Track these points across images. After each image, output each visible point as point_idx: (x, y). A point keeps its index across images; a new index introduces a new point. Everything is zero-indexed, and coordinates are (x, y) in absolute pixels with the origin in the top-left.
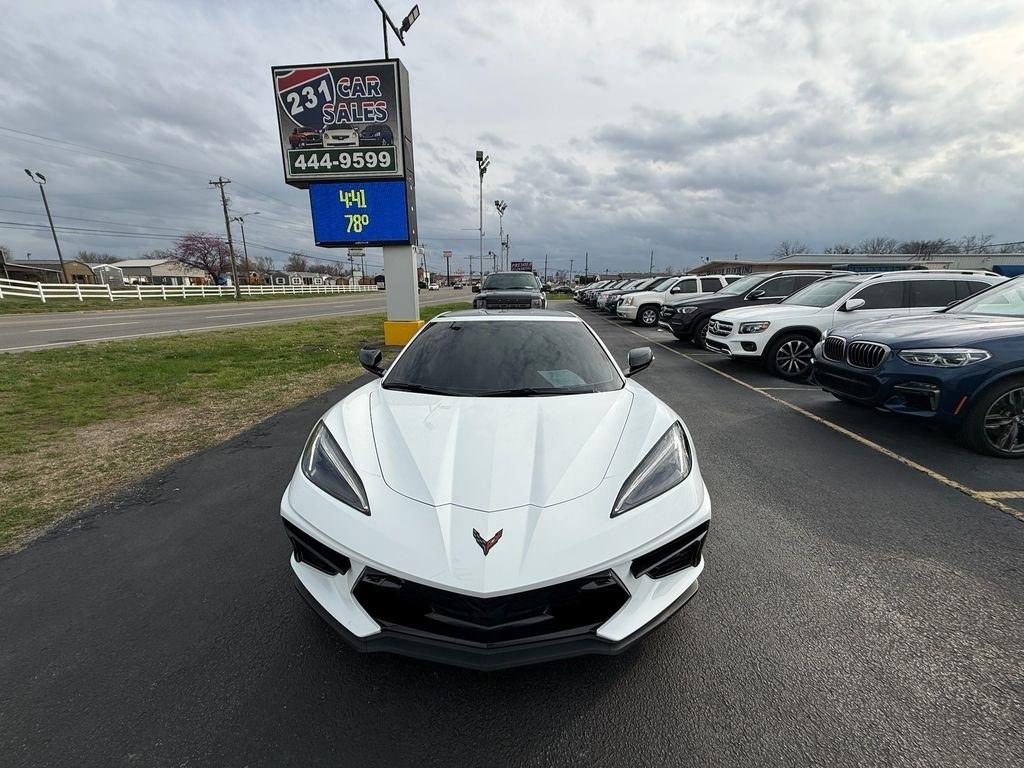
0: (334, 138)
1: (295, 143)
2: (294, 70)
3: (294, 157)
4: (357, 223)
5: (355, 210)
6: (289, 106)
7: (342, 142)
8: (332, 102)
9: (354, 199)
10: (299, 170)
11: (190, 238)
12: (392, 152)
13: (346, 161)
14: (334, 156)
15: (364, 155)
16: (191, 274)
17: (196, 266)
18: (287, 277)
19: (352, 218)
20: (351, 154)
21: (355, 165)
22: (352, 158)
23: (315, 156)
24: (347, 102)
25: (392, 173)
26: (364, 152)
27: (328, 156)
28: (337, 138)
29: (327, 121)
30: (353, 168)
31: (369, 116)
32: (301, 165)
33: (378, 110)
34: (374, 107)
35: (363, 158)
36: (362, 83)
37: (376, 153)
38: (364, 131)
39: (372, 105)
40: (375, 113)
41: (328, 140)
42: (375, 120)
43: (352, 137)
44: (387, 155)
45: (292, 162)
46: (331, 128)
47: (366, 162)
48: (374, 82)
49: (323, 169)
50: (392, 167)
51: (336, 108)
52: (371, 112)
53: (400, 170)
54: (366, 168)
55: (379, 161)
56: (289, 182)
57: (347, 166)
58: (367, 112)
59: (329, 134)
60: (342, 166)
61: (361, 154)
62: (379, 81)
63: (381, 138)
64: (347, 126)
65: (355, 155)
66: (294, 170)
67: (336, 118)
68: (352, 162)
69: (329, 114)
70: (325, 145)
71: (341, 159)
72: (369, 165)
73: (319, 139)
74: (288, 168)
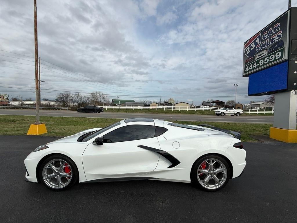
0: (258, 56)
1: (246, 63)
3: (246, 68)
6: (246, 52)
10: (247, 71)
12: (282, 51)
13: (262, 62)
14: (258, 62)
20: (264, 59)
21: (265, 63)
22: (264, 60)
23: (251, 65)
24: (265, 40)
25: (282, 60)
26: (269, 56)
27: (255, 64)
28: (260, 55)
29: (257, 51)
30: (264, 64)
31: (273, 41)
32: (247, 70)
33: (277, 36)
34: (276, 36)
35: (269, 59)
36: (272, 29)
37: (275, 54)
38: (270, 48)
39: (275, 35)
40: (276, 38)
41: (257, 58)
42: (276, 41)
43: (265, 53)
44: (280, 53)
45: (245, 70)
46: (258, 53)
47: (270, 60)
48: (277, 26)
49: (253, 69)
50: (282, 57)
51: (261, 45)
52: (274, 38)
53: (286, 57)
54: (269, 62)
55: (275, 57)
56: (243, 76)
57: (262, 64)
58: (273, 39)
59: (257, 55)
60: (260, 65)
61: (268, 57)
62: (280, 24)
63: (277, 47)
64: (264, 50)
65: (265, 59)
66: (245, 72)
67: (260, 49)
68: (264, 62)
69: (258, 48)
70: (255, 60)
71: (260, 63)
72: (271, 61)
73: (254, 59)
74: (244, 72)
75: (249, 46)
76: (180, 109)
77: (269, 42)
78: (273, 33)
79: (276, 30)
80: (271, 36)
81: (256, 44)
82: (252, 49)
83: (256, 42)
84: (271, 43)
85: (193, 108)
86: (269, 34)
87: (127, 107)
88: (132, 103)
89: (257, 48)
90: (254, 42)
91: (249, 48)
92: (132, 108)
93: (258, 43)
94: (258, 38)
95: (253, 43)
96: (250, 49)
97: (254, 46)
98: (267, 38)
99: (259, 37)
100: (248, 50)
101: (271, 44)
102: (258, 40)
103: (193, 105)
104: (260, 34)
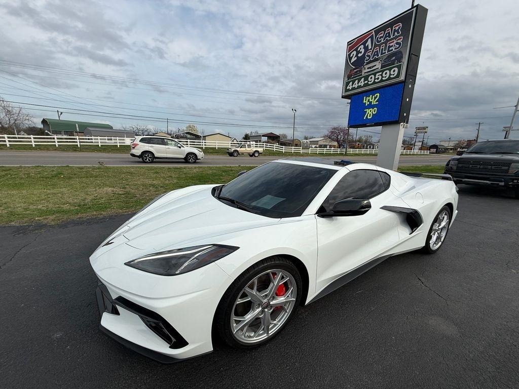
0: (368, 68)
1: (349, 77)
2: (356, 40)
3: (347, 84)
4: (370, 113)
5: (371, 106)
6: (350, 59)
7: (372, 69)
8: (371, 49)
9: (370, 100)
10: (349, 90)
11: (334, 129)
12: (399, 67)
13: (371, 79)
14: (366, 78)
15: (382, 74)
16: (330, 144)
17: (333, 140)
18: (373, 145)
19: (368, 111)
20: (375, 75)
21: (376, 81)
22: (375, 77)
23: (357, 81)
24: (379, 46)
25: (397, 80)
26: (382, 71)
27: (363, 79)
28: (370, 68)
29: (366, 60)
30: (374, 83)
31: (390, 49)
32: (350, 87)
33: (397, 43)
34: (395, 42)
35: (382, 75)
36: (390, 31)
37: (390, 70)
38: (385, 59)
39: (393, 42)
40: (394, 46)
41: (365, 71)
42: (394, 50)
43: (378, 65)
44: (396, 69)
45: (346, 87)
46: (368, 63)
47: (382, 77)
48: (398, 27)
49: (359, 87)
50: (398, 76)
51: (373, 51)
52: (392, 46)
53: (402, 78)
54: (382, 81)
55: (390, 75)
56: (343, 97)
57: (372, 82)
58: (390, 47)
59: (366, 67)
60: (369, 83)
61: (381, 73)
62: (401, 25)
63: (395, 60)
64: (376, 60)
65: (377, 74)
66: (347, 90)
67: (371, 57)
68: (375, 79)
69: (369, 56)
70: (363, 74)
71: (369, 79)
72: (384, 79)
73: (361, 71)
74: (344, 91)
75: (356, 50)
76: (217, 147)
77: (385, 50)
78: (392, 37)
79: (396, 33)
80: (387, 41)
81: (366, 48)
82: (360, 55)
83: (367, 45)
84: (387, 51)
85: (234, 144)
86: (386, 37)
87: (99, 141)
88: (106, 130)
89: (367, 56)
90: (364, 44)
91: (355, 53)
92: (107, 141)
93: (370, 47)
94: (370, 39)
95: (362, 46)
96: (357, 55)
97: (363, 51)
98: (383, 43)
99: (372, 37)
100: (354, 56)
101: (386, 53)
102: (369, 43)
103: (235, 139)
104: (374, 33)
